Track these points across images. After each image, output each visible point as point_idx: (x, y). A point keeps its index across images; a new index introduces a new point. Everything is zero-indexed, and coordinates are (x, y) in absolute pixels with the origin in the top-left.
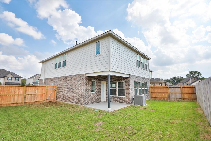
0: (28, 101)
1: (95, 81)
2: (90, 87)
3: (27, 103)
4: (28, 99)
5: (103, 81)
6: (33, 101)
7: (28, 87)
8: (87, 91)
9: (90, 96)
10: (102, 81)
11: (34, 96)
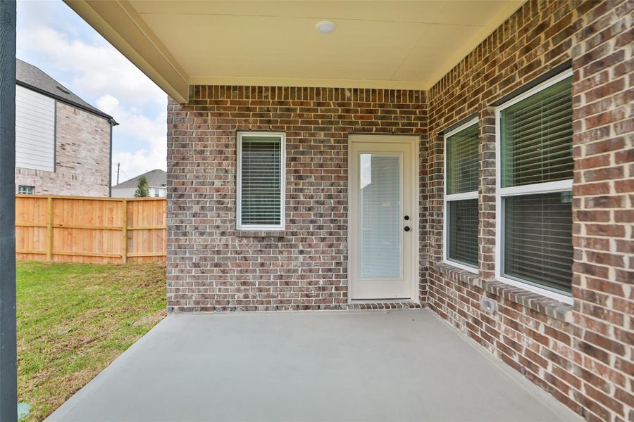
0: (141, 253)
1: (282, 136)
2: (218, 184)
3: (140, 261)
4: (141, 245)
5: (364, 131)
6: (154, 253)
7: (134, 203)
8: (195, 215)
9: (219, 252)
10: (352, 138)
11: (158, 236)
